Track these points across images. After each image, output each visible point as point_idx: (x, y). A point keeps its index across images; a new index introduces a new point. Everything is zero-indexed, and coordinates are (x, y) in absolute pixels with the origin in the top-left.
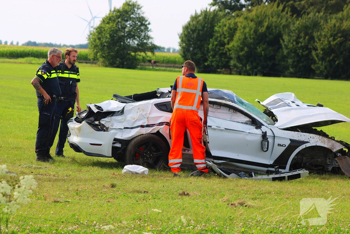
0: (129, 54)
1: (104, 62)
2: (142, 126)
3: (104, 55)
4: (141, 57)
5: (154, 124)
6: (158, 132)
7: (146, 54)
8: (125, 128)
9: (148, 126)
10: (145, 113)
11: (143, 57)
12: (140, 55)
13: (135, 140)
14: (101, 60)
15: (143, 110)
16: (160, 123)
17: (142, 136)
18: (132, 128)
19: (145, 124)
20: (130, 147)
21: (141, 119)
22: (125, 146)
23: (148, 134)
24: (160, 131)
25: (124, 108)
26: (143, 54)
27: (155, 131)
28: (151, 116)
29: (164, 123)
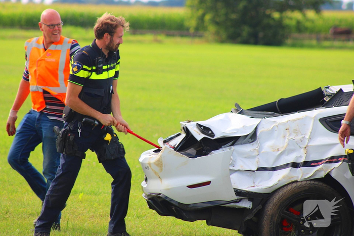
0: (269, 16)
1: (217, 33)
2: (295, 165)
3: (218, 20)
4: (293, 23)
5: (321, 161)
6: (328, 176)
7: (304, 15)
8: (259, 169)
9: (307, 164)
10: (300, 137)
11: (298, 22)
12: (291, 19)
13: (281, 193)
14: (212, 28)
15: (296, 131)
16: (332, 158)
17: (294, 185)
18: (274, 169)
19: (302, 160)
20: (270, 208)
21: (292, 151)
22: (260, 207)
23: (306, 180)
24: (333, 175)
25: (256, 128)
26: (296, 15)
27: (322, 175)
28: (312, 144)
29: (341, 156)
